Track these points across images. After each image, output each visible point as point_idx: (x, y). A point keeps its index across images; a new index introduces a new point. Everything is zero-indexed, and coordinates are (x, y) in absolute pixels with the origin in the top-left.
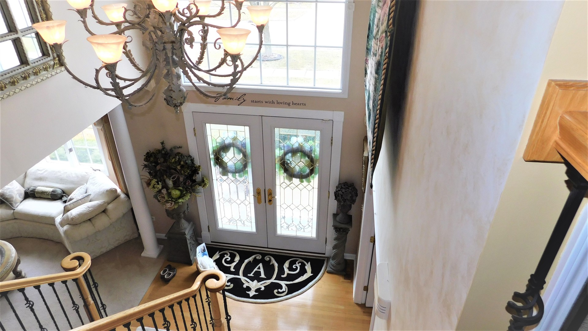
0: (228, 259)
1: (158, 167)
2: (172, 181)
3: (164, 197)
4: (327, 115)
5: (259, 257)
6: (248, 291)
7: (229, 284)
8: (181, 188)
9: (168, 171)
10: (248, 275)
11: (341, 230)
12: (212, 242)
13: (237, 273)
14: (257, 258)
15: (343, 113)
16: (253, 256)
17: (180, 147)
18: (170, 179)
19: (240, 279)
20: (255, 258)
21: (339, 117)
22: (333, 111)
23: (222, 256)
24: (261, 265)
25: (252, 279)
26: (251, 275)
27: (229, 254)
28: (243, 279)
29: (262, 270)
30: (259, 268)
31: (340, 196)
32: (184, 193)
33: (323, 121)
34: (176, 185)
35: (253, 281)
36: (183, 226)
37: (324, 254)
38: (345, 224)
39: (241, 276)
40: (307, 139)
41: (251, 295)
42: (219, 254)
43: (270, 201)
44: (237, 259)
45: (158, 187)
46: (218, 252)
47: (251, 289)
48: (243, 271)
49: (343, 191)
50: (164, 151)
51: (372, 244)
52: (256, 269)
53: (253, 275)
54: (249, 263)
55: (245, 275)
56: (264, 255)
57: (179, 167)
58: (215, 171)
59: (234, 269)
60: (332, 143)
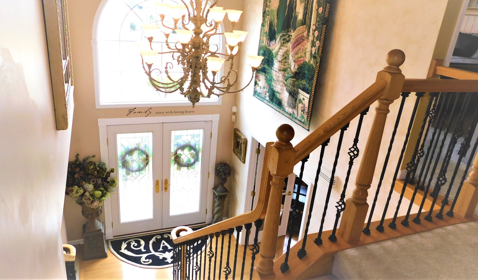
0: (135, 244)
1: (76, 176)
2: (93, 184)
3: (89, 199)
4: (208, 117)
5: (159, 237)
6: (165, 260)
7: (148, 260)
8: (102, 189)
9: (87, 177)
10: (159, 250)
11: (222, 197)
12: (114, 237)
13: (148, 251)
14: (158, 238)
15: (219, 115)
16: (154, 238)
17: (94, 156)
18: (90, 183)
19: (154, 255)
20: (156, 238)
21: (216, 118)
22: (212, 114)
23: (129, 244)
24: (163, 241)
25: (164, 252)
26: (161, 249)
27: (134, 241)
28: (157, 254)
29: (166, 244)
30: (164, 244)
31: (222, 172)
32: (105, 192)
33: (206, 122)
34: (96, 187)
35: (165, 253)
36: (97, 224)
37: (205, 223)
38: (224, 192)
39: (153, 253)
40: (193, 136)
41: (170, 262)
42: (126, 243)
43: (166, 188)
44: (143, 243)
45: (81, 192)
46: (123, 243)
47: (167, 259)
48: (153, 249)
49: (223, 168)
50: (78, 162)
51: (252, 196)
52: (162, 245)
53: (162, 249)
54: (154, 243)
55: (156, 250)
56: (162, 235)
57: (96, 172)
58: (121, 172)
59: (144, 249)
60: (211, 137)
